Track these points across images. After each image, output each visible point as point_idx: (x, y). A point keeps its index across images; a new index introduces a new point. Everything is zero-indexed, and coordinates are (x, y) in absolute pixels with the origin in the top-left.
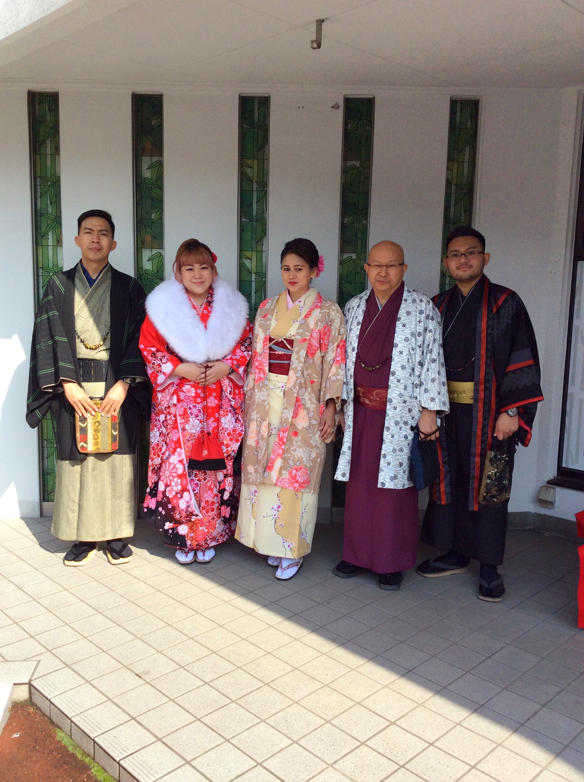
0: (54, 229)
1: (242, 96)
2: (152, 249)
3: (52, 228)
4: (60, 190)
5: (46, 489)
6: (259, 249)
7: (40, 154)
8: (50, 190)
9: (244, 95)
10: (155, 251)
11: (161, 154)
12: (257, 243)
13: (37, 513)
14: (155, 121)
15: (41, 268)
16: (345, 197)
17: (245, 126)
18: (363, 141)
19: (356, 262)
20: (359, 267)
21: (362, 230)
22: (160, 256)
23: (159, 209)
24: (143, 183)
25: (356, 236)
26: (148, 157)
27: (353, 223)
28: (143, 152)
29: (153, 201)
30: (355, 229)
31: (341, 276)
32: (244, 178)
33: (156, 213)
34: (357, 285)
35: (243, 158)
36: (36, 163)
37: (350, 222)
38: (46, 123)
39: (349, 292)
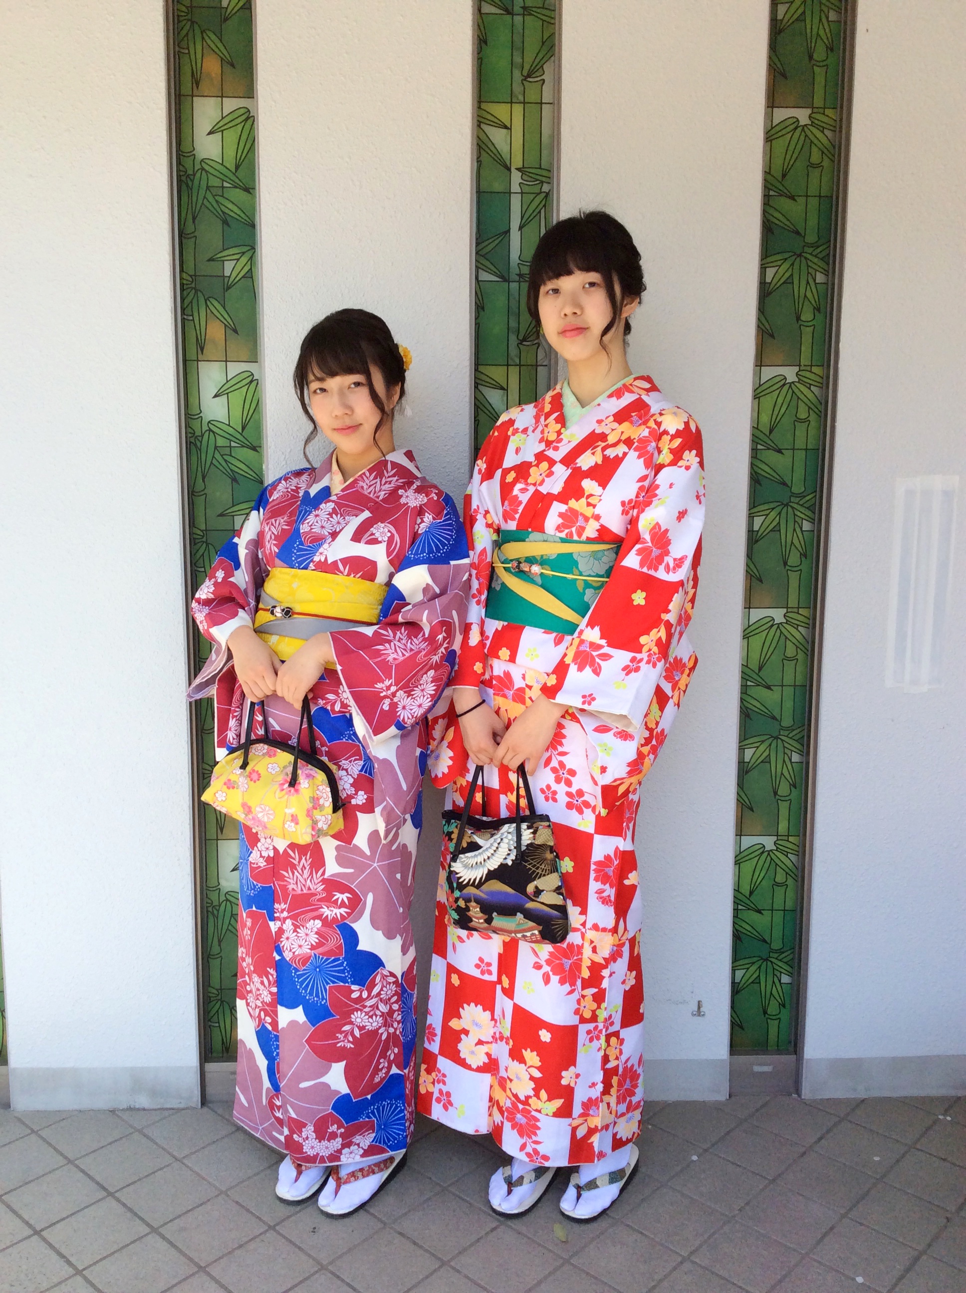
2: (226, 361)
6: (528, 358)
10: (235, 369)
11: (250, 92)
12: (521, 342)
16: (771, 211)
17: (487, 8)
18: (820, 53)
19: (796, 391)
20: (803, 404)
21: (813, 302)
22: (251, 382)
23: (245, 249)
24: (198, 175)
25: (798, 318)
26: (212, 100)
27: (789, 281)
28: (197, 87)
29: (228, 225)
30: (796, 297)
31: (758, 433)
32: (485, 157)
33: (238, 260)
34: (800, 455)
35: (483, 99)
37: (783, 280)
39: (774, 474)
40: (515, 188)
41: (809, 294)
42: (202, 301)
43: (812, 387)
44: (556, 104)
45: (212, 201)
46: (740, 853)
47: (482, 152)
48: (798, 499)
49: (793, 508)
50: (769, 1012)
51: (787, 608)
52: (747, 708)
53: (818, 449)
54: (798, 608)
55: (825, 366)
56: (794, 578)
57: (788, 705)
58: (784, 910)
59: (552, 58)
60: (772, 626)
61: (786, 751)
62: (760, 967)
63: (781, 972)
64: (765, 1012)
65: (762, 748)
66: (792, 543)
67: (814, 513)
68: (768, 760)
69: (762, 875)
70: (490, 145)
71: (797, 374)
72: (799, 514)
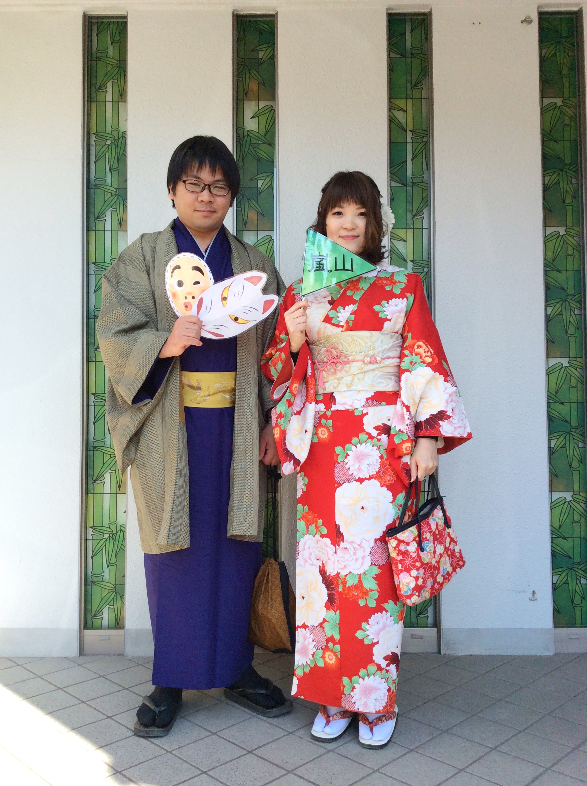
0: (114, 206)
1: (390, 11)
2: (258, 231)
3: (110, 206)
4: (125, 150)
5: (89, 607)
6: (417, 225)
7: (97, 102)
8: (110, 151)
9: (393, 11)
10: (262, 234)
11: (273, 96)
12: (414, 216)
13: (74, 651)
14: (263, 52)
15: (93, 263)
16: (546, 148)
17: (392, 55)
18: (565, 71)
19: (566, 239)
20: (571, 247)
21: (571, 193)
22: (271, 240)
23: (269, 174)
24: (246, 137)
25: (564, 202)
26: (254, 101)
27: (557, 183)
28: (246, 96)
29: (260, 162)
30: (562, 192)
31: (547, 262)
32: (394, 126)
33: (265, 179)
34: (571, 273)
35: (391, 98)
36: (90, 114)
37: (554, 182)
38: (106, 59)
39: (557, 284)
40: (409, 140)
41: (569, 189)
42: (246, 199)
43: (574, 237)
44: (430, 99)
45: (252, 150)
46: (552, 503)
47: (392, 122)
48: (572, 297)
49: (569, 302)
50: (575, 602)
51: (570, 357)
52: (550, 415)
53: (580, 270)
54: (576, 358)
55: (581, 225)
56: (572, 340)
57: (574, 413)
58: (580, 538)
59: (427, 77)
60: (562, 368)
61: (575, 441)
62: (568, 573)
63: (581, 577)
64: (573, 602)
65: (561, 439)
66: (570, 321)
67: (581, 305)
68: (564, 446)
69: (565, 516)
70: (395, 119)
71: (565, 231)
72: (573, 305)
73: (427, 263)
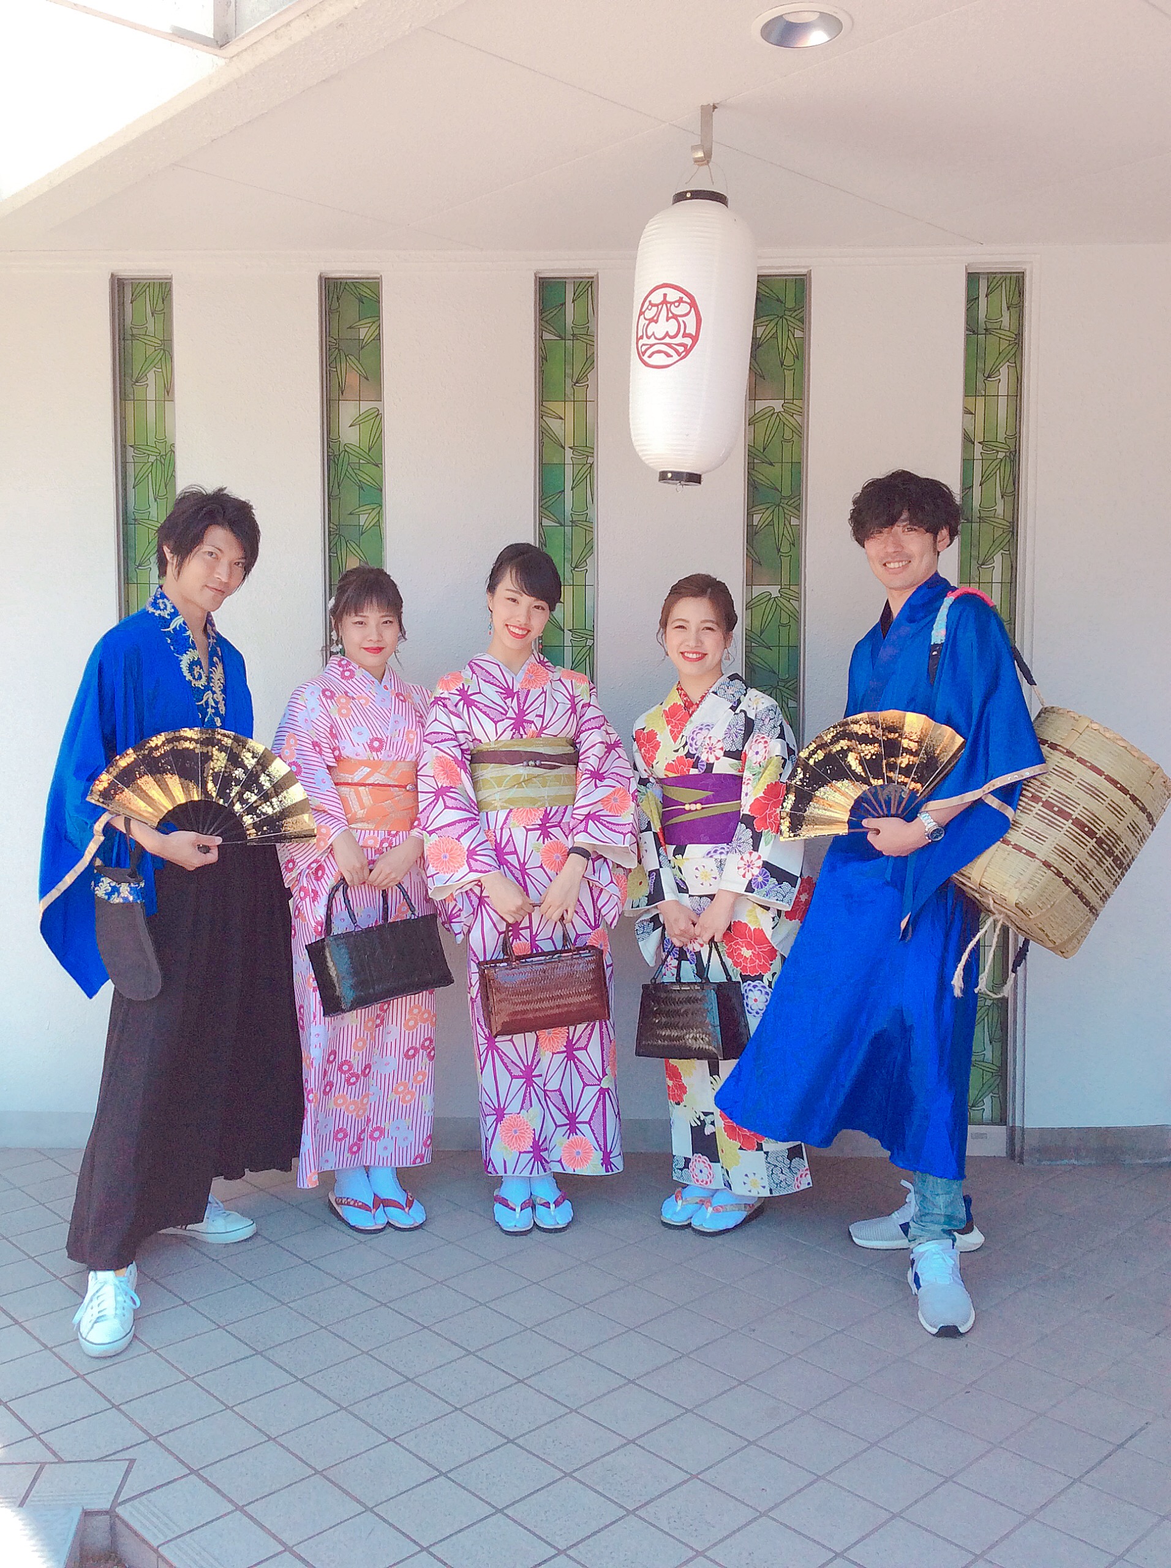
1: (541, 276)
4: (174, 471)
6: (578, 581)
7: (134, 400)
8: (154, 471)
9: (546, 275)
12: (573, 569)
14: (366, 330)
16: (754, 472)
17: (546, 336)
18: (789, 361)
19: (780, 604)
20: (786, 613)
21: (789, 539)
23: (375, 506)
24: (343, 454)
25: (779, 550)
27: (771, 524)
28: (342, 394)
30: (777, 535)
31: (749, 633)
32: (546, 440)
34: (784, 651)
35: (543, 399)
36: (125, 418)
37: (766, 523)
38: (146, 337)
39: (765, 665)
40: (568, 461)
41: (786, 532)
42: (343, 542)
43: (792, 600)
44: (595, 401)
45: (351, 472)
47: (542, 434)
49: (781, 690)
53: (798, 647)
55: (798, 585)
59: (594, 369)
67: (797, 694)
70: (548, 430)
71: (779, 591)
72: (785, 694)
73: (590, 633)
